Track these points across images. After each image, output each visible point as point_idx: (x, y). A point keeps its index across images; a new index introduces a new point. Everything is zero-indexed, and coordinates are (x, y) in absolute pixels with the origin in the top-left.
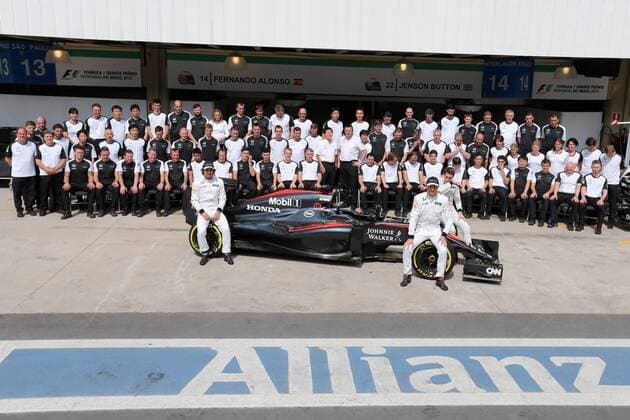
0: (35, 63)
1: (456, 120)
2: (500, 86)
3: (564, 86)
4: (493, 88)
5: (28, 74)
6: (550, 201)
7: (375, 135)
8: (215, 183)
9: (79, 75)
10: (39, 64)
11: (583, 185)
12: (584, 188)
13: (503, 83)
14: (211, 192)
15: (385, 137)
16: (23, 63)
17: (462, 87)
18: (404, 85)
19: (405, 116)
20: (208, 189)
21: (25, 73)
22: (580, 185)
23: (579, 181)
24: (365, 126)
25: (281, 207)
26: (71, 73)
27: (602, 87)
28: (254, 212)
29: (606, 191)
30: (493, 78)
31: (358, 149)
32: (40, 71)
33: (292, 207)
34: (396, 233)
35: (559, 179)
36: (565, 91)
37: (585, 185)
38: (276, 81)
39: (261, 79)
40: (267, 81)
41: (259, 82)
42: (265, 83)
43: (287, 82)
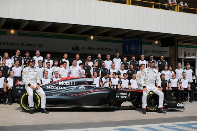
1: (120, 60)
2: (131, 49)
3: (154, 51)
4: (128, 50)
6: (169, 90)
7: (85, 66)
8: (35, 70)
11: (180, 83)
12: (181, 84)
13: (132, 48)
14: (33, 75)
15: (90, 67)
17: (114, 50)
18: (89, 48)
19: (97, 58)
20: (32, 73)
22: (179, 83)
23: (178, 81)
24: (80, 62)
25: (66, 86)
27: (167, 52)
28: (51, 89)
29: (190, 85)
30: (127, 46)
31: (80, 71)
33: (72, 85)
34: (128, 94)
35: (170, 82)
36: (155, 53)
37: (181, 83)
38: (29, 45)
39: (22, 44)
40: (25, 45)
41: (21, 45)
42: (24, 45)
43: (35, 45)
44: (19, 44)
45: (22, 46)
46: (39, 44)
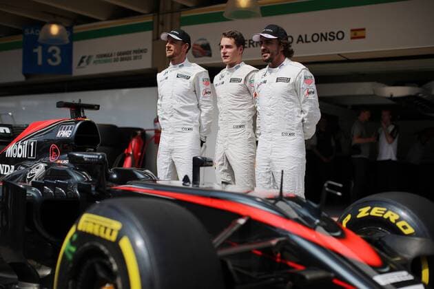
0: (50, 50)
5: (40, 62)
9: (92, 61)
10: (54, 51)
16: (35, 51)
21: (36, 61)
26: (85, 60)
32: (54, 60)
33: (27, 159)
38: (323, 37)
39: (300, 36)
40: (309, 39)
41: (298, 41)
42: (306, 42)
43: (340, 36)
44: (292, 39)
45: (300, 42)
46: (352, 30)
